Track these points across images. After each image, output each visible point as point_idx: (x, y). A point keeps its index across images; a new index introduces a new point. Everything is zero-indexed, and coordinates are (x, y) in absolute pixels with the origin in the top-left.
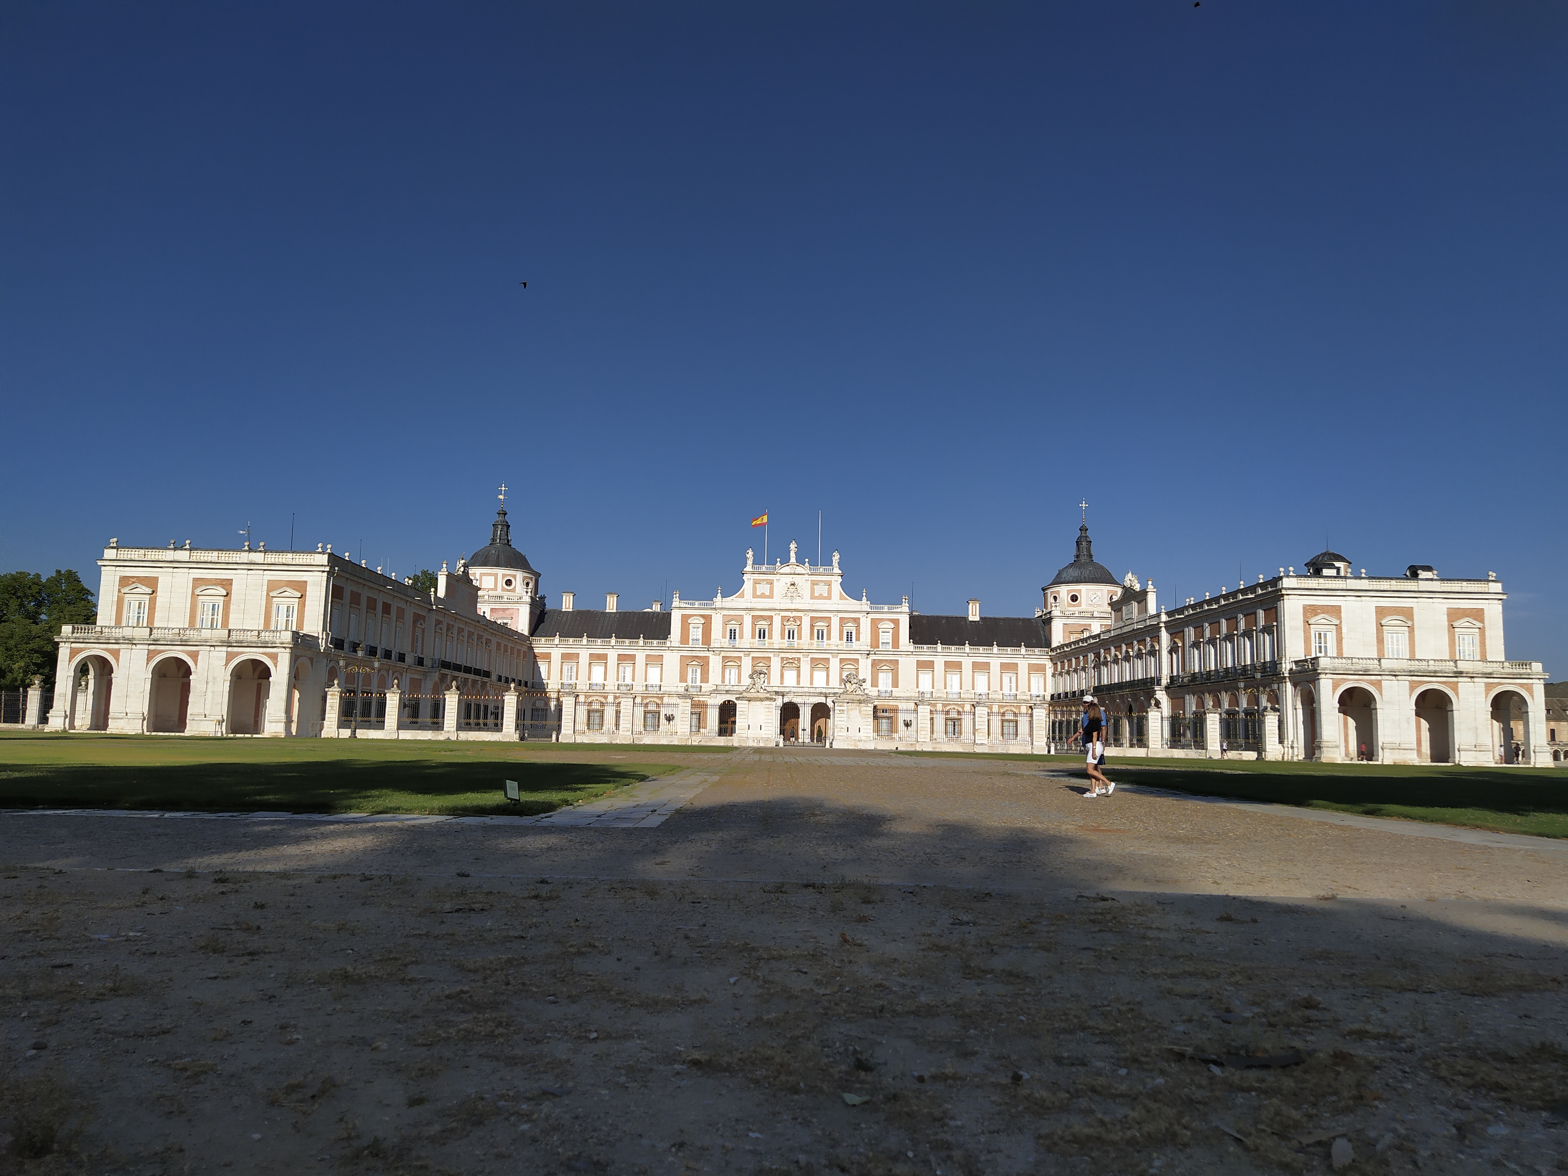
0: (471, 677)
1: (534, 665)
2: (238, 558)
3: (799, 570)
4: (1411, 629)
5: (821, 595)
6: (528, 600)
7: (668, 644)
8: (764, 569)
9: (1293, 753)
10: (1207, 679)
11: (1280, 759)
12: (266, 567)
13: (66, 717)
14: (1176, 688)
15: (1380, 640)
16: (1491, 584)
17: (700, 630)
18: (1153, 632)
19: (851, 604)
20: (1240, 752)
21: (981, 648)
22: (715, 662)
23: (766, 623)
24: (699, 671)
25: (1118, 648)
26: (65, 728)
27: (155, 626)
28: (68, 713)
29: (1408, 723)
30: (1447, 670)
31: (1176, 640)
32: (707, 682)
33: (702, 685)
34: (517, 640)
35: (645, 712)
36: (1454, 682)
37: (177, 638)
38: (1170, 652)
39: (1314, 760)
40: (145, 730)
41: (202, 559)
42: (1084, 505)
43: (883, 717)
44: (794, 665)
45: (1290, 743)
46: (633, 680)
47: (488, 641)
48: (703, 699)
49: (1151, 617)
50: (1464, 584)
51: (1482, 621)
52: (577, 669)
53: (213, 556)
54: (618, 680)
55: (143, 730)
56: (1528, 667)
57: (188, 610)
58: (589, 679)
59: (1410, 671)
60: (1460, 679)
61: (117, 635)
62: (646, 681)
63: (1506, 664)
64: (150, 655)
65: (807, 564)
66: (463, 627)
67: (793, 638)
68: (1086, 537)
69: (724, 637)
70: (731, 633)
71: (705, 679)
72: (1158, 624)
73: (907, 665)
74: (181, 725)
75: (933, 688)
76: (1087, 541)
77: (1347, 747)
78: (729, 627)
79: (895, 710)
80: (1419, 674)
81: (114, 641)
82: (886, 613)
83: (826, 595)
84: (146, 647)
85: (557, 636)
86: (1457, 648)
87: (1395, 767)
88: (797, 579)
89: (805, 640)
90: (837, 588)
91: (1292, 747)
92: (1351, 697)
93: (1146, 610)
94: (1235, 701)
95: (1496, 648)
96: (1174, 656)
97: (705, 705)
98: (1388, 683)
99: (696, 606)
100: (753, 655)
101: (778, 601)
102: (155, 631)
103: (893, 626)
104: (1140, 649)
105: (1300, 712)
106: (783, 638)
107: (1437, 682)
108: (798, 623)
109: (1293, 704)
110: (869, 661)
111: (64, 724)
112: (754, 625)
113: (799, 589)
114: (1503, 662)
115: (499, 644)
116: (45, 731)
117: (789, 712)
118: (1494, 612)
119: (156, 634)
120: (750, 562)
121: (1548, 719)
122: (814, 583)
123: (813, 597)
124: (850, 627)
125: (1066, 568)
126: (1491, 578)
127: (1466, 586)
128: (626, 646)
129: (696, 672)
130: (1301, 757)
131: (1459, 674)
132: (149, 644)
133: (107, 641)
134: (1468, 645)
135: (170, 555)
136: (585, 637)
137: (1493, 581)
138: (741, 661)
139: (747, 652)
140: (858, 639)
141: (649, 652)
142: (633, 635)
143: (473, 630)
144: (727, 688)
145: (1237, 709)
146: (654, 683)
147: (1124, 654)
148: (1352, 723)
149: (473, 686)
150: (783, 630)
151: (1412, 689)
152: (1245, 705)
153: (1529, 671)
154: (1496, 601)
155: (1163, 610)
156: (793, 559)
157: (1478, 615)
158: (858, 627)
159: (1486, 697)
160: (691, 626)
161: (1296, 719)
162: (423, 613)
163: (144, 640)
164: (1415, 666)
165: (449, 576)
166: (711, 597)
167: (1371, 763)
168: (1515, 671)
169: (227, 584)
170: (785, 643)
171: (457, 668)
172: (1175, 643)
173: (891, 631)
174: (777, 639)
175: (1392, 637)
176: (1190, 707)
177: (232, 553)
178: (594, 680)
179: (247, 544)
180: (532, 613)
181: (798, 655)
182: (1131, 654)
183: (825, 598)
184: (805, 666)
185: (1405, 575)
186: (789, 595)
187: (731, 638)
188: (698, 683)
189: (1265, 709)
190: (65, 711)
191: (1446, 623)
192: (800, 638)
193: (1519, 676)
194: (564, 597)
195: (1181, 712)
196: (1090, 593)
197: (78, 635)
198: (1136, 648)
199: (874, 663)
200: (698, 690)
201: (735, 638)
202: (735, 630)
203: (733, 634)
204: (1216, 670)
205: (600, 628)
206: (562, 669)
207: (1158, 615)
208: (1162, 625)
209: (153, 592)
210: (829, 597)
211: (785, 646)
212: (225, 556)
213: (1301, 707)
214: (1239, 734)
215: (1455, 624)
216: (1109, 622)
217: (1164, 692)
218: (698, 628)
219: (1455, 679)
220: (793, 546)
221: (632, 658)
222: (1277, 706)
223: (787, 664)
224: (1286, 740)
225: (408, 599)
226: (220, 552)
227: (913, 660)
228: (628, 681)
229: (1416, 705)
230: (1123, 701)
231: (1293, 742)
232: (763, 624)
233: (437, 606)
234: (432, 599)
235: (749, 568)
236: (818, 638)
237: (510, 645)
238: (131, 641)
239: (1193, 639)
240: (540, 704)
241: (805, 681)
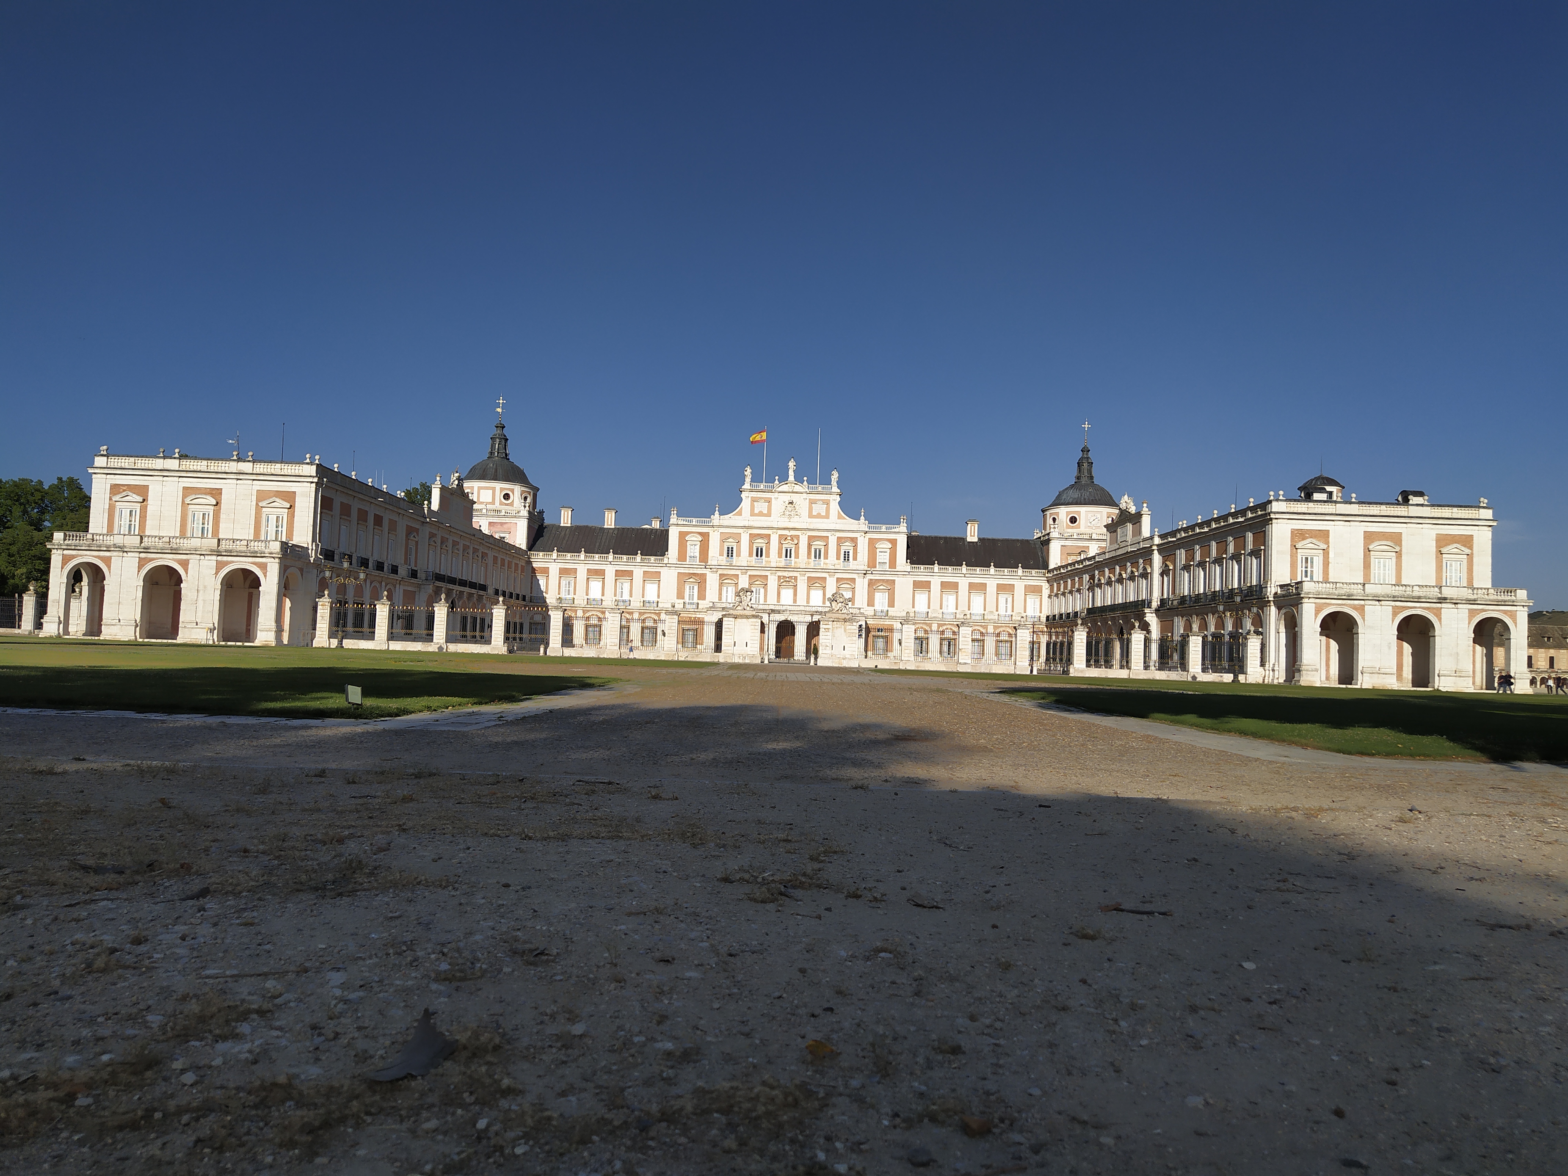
0: (467, 590)
1: (532, 579)
2: (227, 468)
3: (798, 488)
4: (1399, 554)
5: (819, 514)
6: (526, 514)
7: (666, 561)
8: (762, 487)
9: (1274, 676)
10: (1195, 602)
11: (1261, 682)
12: (254, 477)
13: (60, 623)
14: (1165, 610)
15: (1367, 565)
16: (1481, 510)
17: (698, 547)
18: (1146, 554)
19: (849, 524)
20: (1221, 674)
21: (978, 569)
22: (712, 580)
23: (763, 541)
24: (696, 588)
25: (1112, 571)
26: (59, 633)
27: (147, 534)
28: (62, 619)
29: (1389, 648)
30: (1431, 596)
31: (1168, 563)
32: (704, 599)
33: (700, 602)
34: (514, 554)
35: (643, 628)
36: (1437, 608)
37: (168, 546)
38: (1162, 575)
39: (1293, 682)
40: (138, 637)
41: (192, 468)
42: (1086, 426)
43: (878, 637)
44: (791, 584)
45: (1271, 666)
46: (631, 596)
47: (484, 555)
48: (700, 616)
49: (1145, 540)
50: (1455, 510)
51: (1471, 548)
52: (575, 583)
53: (202, 465)
54: (615, 595)
55: (136, 636)
56: (1513, 594)
57: (179, 519)
58: (587, 595)
59: (1394, 597)
60: (1444, 605)
61: (108, 543)
62: (643, 597)
63: (1491, 591)
64: (142, 563)
65: (805, 483)
66: (458, 540)
67: (790, 557)
68: (1088, 458)
69: (721, 554)
70: (728, 551)
71: (702, 596)
72: (1151, 546)
73: (904, 585)
74: (174, 631)
75: (929, 608)
76: (1089, 463)
77: (1328, 670)
78: (726, 545)
79: (891, 630)
80: (1403, 599)
81: (105, 549)
82: (883, 533)
83: (824, 514)
84: (137, 555)
85: (555, 551)
86: (1444, 575)
87: (1374, 690)
88: (794, 498)
89: (802, 559)
90: (835, 507)
91: (1273, 670)
92: (1334, 621)
93: (1140, 533)
94: (1221, 624)
95: (1484, 576)
96: (1166, 578)
97: (701, 622)
98: (1371, 609)
99: (694, 523)
100: (750, 573)
101: (777, 520)
102: (145, 539)
103: (890, 546)
104: (1132, 572)
105: (1283, 636)
106: (780, 556)
107: (1419, 608)
108: (796, 542)
109: (1276, 629)
110: (866, 581)
111: (59, 630)
112: (751, 543)
113: (797, 507)
114: (1488, 589)
115: (495, 558)
116: (40, 636)
117: (786, 630)
118: (1483, 538)
119: (147, 542)
120: (748, 480)
121: (1530, 646)
122: (812, 502)
123: (811, 516)
124: (847, 546)
125: (1066, 489)
126: (1482, 505)
127: (1456, 512)
128: (624, 562)
129: (693, 589)
130: (1281, 680)
131: (1442, 600)
132: (140, 552)
133: (98, 549)
134: (1455, 571)
135: (159, 463)
136: (583, 552)
137: (1484, 507)
138: (738, 579)
139: (745, 569)
140: (855, 559)
141: (646, 569)
142: (631, 551)
143: (468, 544)
144: (724, 605)
145: (1222, 632)
146: (651, 600)
147: (1117, 577)
148: (1334, 646)
149: (468, 599)
150: (780, 549)
151: (1395, 614)
152: (1230, 629)
153: (1513, 598)
154: (1486, 528)
155: (1156, 533)
156: (791, 478)
157: (1467, 541)
158: (855, 547)
159: (1469, 623)
160: (688, 543)
161: (1279, 642)
162: (416, 526)
163: (134, 547)
164: (1398, 591)
165: (443, 489)
166: (709, 514)
167: (1349, 686)
168: (1499, 598)
169: (216, 493)
170: (782, 562)
171: (452, 581)
172: (1167, 566)
173: (888, 551)
174: (774, 558)
175: (1379, 563)
176: (1179, 629)
177: (220, 462)
178: (592, 596)
179: (235, 453)
180: (530, 527)
181: (795, 574)
182: (1124, 576)
183: (823, 517)
184: (802, 585)
185: (1397, 500)
186: (787, 513)
187: (728, 556)
188: (696, 600)
189: (1248, 633)
190: (59, 617)
191: (1434, 549)
192: (797, 557)
193: (1503, 603)
194: (562, 512)
195: (1170, 634)
196: (1090, 515)
197: (70, 542)
198: (1129, 570)
199: (871, 583)
200: (694, 606)
201: (732, 556)
202: (732, 548)
203: (730, 552)
204: (1205, 593)
205: (598, 544)
206: (559, 583)
207: (1152, 538)
208: (1155, 548)
209: (144, 500)
210: (827, 516)
211: (782, 564)
212: (214, 466)
213: (1284, 630)
214: (1224, 657)
215: (1444, 550)
216: (1103, 544)
217: (1154, 615)
218: (695, 545)
219: (1439, 605)
220: (792, 464)
221: (630, 574)
222: (1260, 630)
223: (783, 582)
224: (1267, 663)
225: (400, 511)
226: (209, 461)
227: (910, 580)
228: (626, 597)
229: (1398, 630)
230: (1114, 623)
231: (1274, 665)
232: (760, 543)
233: (430, 519)
234: (426, 511)
235: (746, 486)
236: (815, 557)
237: (507, 559)
238: (122, 549)
239: (1183, 562)
240: (538, 618)
241: (801, 600)
